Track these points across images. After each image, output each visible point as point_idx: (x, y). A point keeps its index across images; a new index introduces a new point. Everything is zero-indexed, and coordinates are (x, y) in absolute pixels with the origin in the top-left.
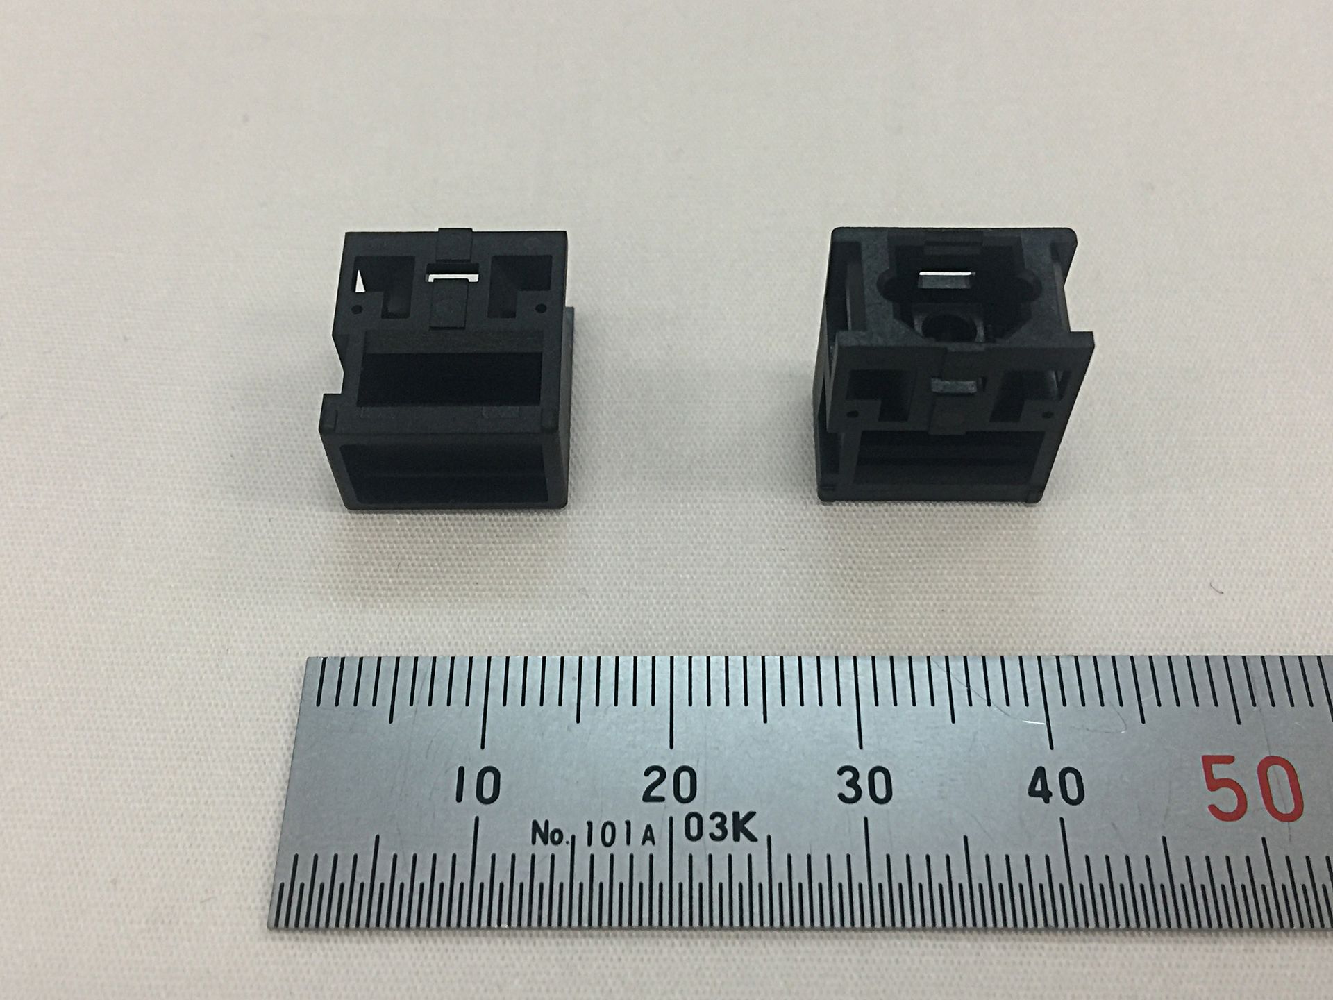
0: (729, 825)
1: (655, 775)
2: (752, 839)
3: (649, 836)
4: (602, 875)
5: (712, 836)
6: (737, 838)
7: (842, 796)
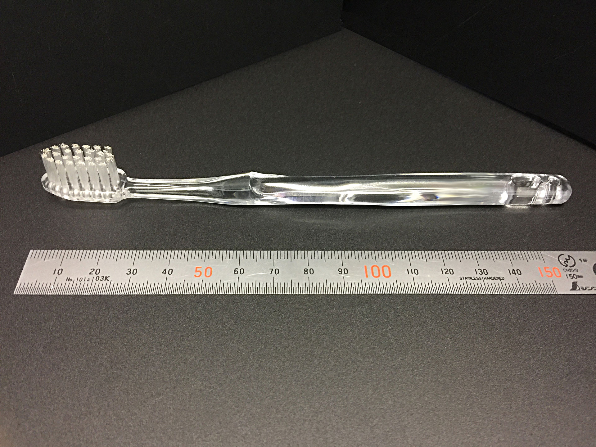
0: (104, 278)
1: (93, 270)
2: (108, 280)
3: (89, 280)
4: (78, 286)
5: (101, 280)
6: (105, 280)
7: (127, 274)
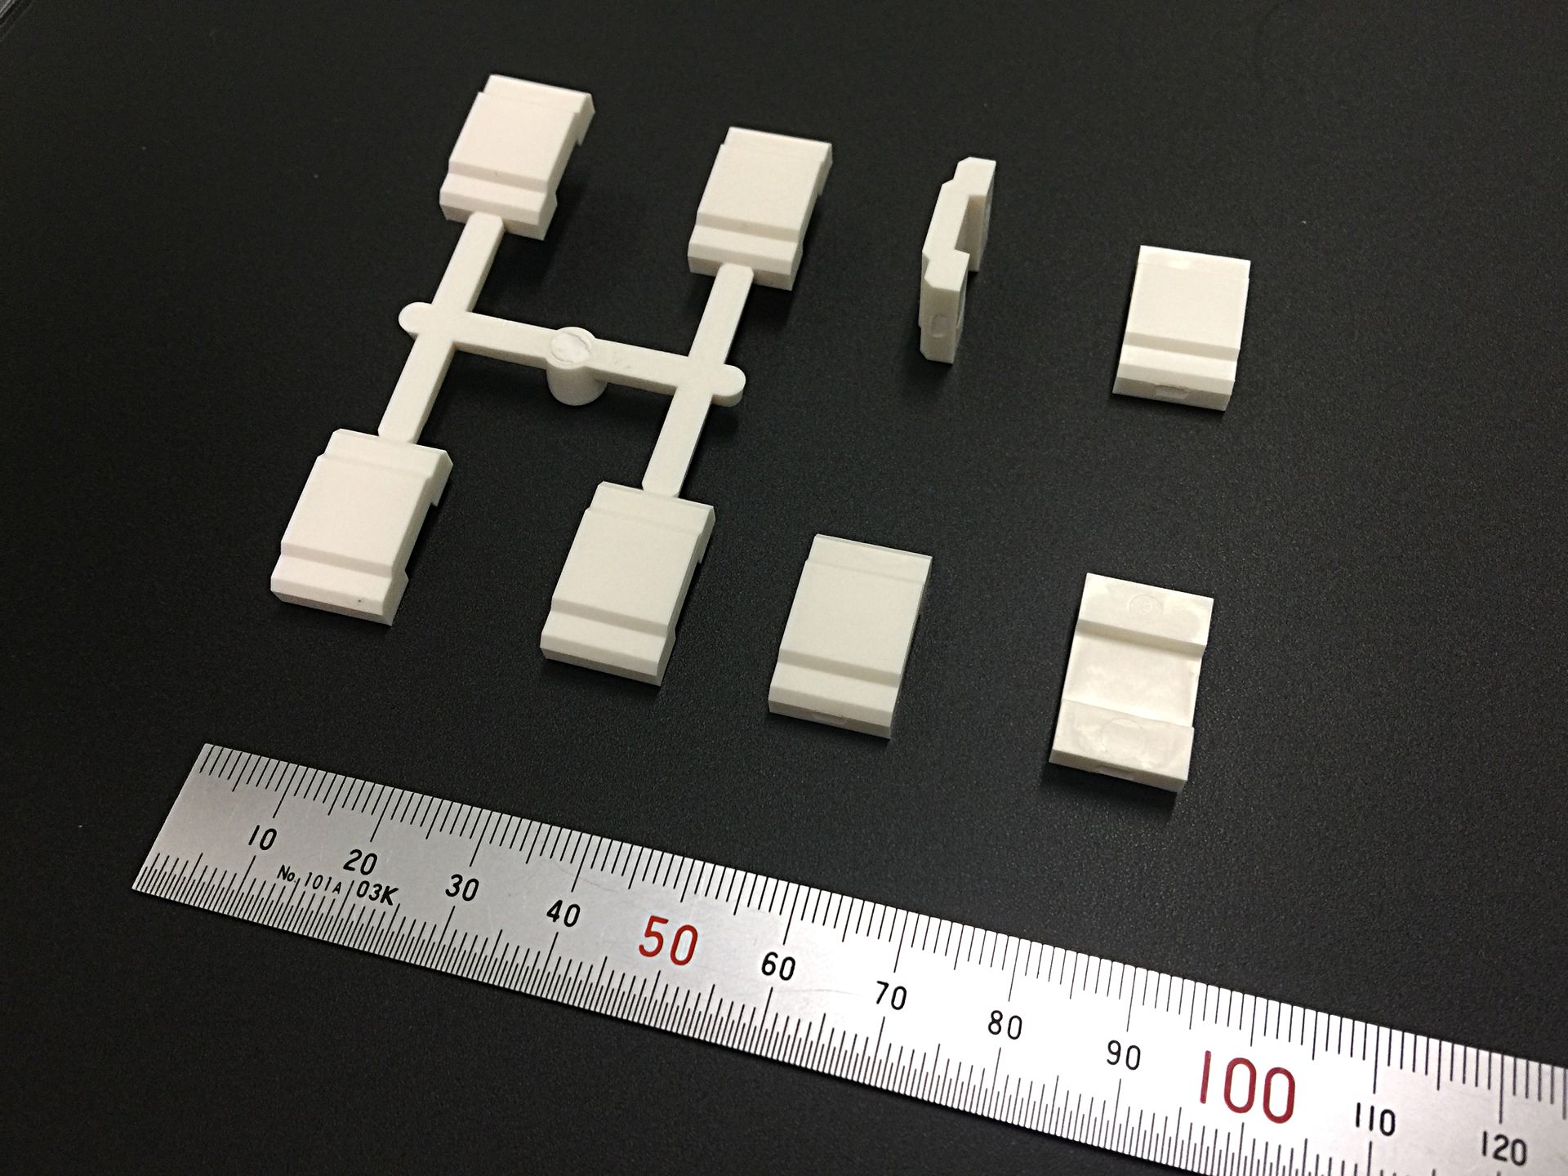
0: (382, 893)
1: (356, 855)
2: (390, 903)
3: (337, 889)
4: (305, 903)
5: (370, 897)
6: (382, 901)
7: (447, 891)
